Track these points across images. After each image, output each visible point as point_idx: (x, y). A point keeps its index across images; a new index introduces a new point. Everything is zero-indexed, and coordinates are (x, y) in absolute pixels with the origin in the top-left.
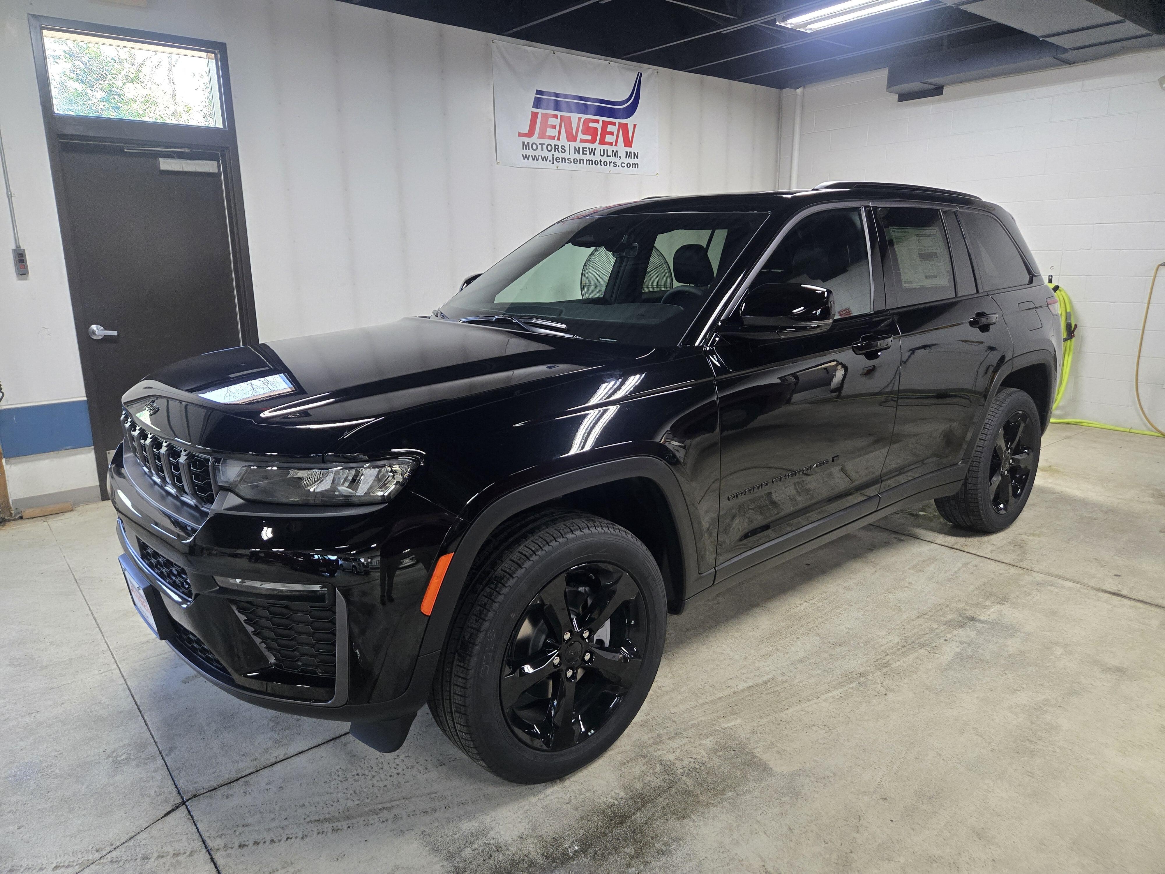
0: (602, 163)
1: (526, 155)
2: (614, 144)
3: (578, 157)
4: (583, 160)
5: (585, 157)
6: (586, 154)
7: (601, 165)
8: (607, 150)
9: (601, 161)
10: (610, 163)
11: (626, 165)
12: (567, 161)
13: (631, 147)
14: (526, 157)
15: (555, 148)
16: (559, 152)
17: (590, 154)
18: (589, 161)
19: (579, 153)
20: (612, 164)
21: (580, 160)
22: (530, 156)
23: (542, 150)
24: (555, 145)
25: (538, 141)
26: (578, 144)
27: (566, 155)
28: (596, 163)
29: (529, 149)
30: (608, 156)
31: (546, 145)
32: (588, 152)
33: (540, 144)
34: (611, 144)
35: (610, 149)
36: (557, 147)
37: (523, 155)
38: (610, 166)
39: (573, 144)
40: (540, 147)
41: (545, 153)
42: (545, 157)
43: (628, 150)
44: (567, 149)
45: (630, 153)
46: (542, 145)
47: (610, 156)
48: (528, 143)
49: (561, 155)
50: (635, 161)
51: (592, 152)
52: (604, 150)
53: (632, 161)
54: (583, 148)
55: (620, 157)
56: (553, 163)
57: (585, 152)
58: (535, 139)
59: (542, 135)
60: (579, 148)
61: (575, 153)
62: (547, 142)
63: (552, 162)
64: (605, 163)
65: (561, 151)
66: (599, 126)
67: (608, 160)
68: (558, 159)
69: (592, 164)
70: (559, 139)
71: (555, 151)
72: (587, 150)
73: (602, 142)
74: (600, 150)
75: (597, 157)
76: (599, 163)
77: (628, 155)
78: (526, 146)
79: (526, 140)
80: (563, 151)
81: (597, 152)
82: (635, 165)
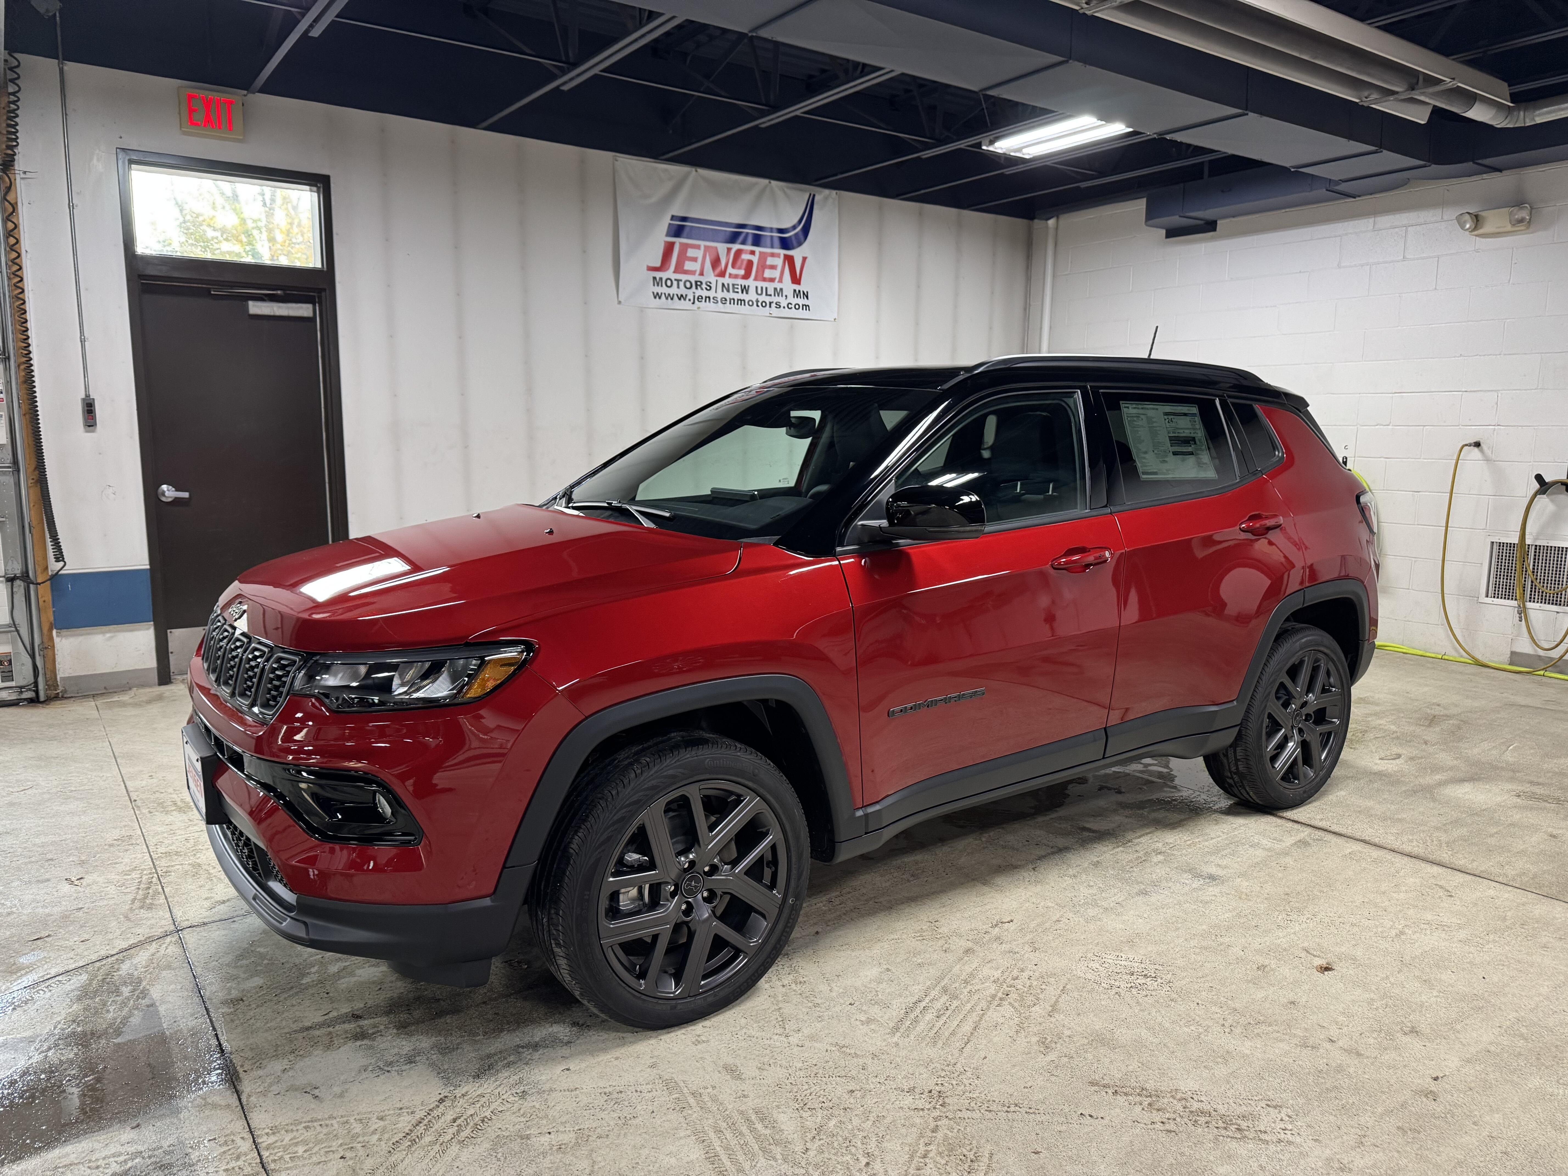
0: (759, 304)
1: (658, 294)
2: (777, 280)
3: (726, 295)
4: (734, 299)
5: (736, 296)
6: (738, 292)
7: (758, 306)
8: (766, 288)
9: (757, 301)
10: (770, 303)
11: (793, 306)
12: (712, 300)
13: (799, 284)
14: (657, 296)
15: (696, 285)
16: (702, 289)
17: (742, 292)
18: (741, 301)
19: (728, 291)
20: (773, 305)
21: (730, 299)
22: (663, 295)
23: (678, 287)
24: (696, 282)
25: (674, 276)
26: (727, 280)
27: (711, 294)
28: (750, 303)
29: (662, 286)
30: (767, 295)
31: (683, 281)
32: (740, 290)
33: (675, 280)
34: (772, 280)
35: (771, 287)
36: (699, 283)
37: (653, 293)
38: (770, 307)
39: (721, 280)
40: (675, 283)
41: (682, 291)
42: (682, 296)
43: (797, 287)
44: (713, 286)
45: (799, 291)
46: (678, 281)
47: (770, 295)
48: (661, 279)
49: (705, 293)
50: (805, 302)
51: (745, 289)
52: (762, 288)
53: (801, 301)
54: (733, 285)
55: (786, 296)
56: (693, 303)
57: (736, 290)
58: (669, 274)
59: (679, 269)
60: (728, 285)
61: (723, 291)
62: (684, 277)
63: (692, 301)
64: (764, 304)
65: (706, 289)
66: (755, 259)
67: (768, 299)
68: (700, 298)
69: (745, 305)
70: (702, 274)
71: (697, 288)
72: (739, 287)
73: (760, 277)
74: (757, 288)
75: (752, 296)
76: (755, 303)
77: (797, 294)
78: (657, 282)
79: (658, 275)
80: (708, 288)
81: (752, 290)
82: (806, 307)
